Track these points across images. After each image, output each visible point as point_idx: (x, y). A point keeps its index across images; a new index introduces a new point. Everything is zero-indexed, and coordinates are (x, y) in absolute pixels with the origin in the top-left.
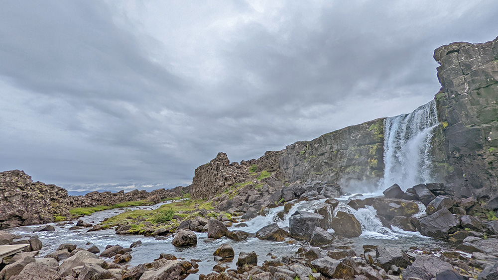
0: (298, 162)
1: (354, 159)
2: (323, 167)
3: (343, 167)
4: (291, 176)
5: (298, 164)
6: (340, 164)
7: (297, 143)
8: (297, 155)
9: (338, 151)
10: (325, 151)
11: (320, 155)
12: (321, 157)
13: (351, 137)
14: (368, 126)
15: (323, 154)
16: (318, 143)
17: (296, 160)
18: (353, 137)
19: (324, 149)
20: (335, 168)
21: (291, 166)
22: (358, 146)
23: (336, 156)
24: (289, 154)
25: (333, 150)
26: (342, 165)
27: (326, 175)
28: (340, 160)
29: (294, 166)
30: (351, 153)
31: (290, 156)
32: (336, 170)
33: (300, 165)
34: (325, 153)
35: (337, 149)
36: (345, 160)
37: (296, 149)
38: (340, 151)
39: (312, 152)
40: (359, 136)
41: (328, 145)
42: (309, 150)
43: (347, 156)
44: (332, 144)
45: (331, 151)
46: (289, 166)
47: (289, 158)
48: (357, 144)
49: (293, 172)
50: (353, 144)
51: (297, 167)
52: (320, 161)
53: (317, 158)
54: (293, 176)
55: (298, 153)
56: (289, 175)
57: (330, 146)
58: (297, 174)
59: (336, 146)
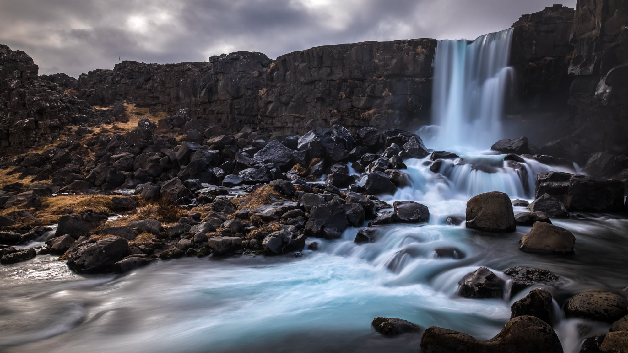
0: (242, 91)
1: (379, 98)
2: (309, 107)
3: (355, 109)
4: (224, 117)
5: (242, 97)
6: (350, 104)
7: (241, 53)
8: (240, 78)
9: (343, 80)
10: (316, 78)
11: (306, 84)
12: (306, 87)
13: (376, 61)
14: (411, 48)
16: (303, 62)
17: (238, 88)
18: (380, 61)
19: (315, 75)
20: (337, 109)
21: (223, 98)
22: (387, 77)
23: (339, 89)
24: (221, 73)
25: (334, 78)
26: (354, 105)
27: (317, 120)
28: (347, 96)
29: (231, 98)
30: (375, 86)
31: (221, 77)
32: (339, 112)
33: (248, 98)
34: (317, 81)
35: (342, 77)
36: (362, 98)
37: (241, 66)
38: (347, 81)
39: (285, 75)
40: (395, 61)
41: (324, 67)
42: (276, 72)
43: (368, 90)
44: (334, 67)
45: (330, 78)
46: (215, 98)
47: (217, 81)
48: (386, 73)
49: (229, 111)
50: (377, 73)
51: (238, 100)
52: (303, 94)
53: (299, 89)
54: (230, 117)
55: (244, 75)
56: (219, 116)
57: (329, 69)
58: (240, 114)
59: (341, 72)
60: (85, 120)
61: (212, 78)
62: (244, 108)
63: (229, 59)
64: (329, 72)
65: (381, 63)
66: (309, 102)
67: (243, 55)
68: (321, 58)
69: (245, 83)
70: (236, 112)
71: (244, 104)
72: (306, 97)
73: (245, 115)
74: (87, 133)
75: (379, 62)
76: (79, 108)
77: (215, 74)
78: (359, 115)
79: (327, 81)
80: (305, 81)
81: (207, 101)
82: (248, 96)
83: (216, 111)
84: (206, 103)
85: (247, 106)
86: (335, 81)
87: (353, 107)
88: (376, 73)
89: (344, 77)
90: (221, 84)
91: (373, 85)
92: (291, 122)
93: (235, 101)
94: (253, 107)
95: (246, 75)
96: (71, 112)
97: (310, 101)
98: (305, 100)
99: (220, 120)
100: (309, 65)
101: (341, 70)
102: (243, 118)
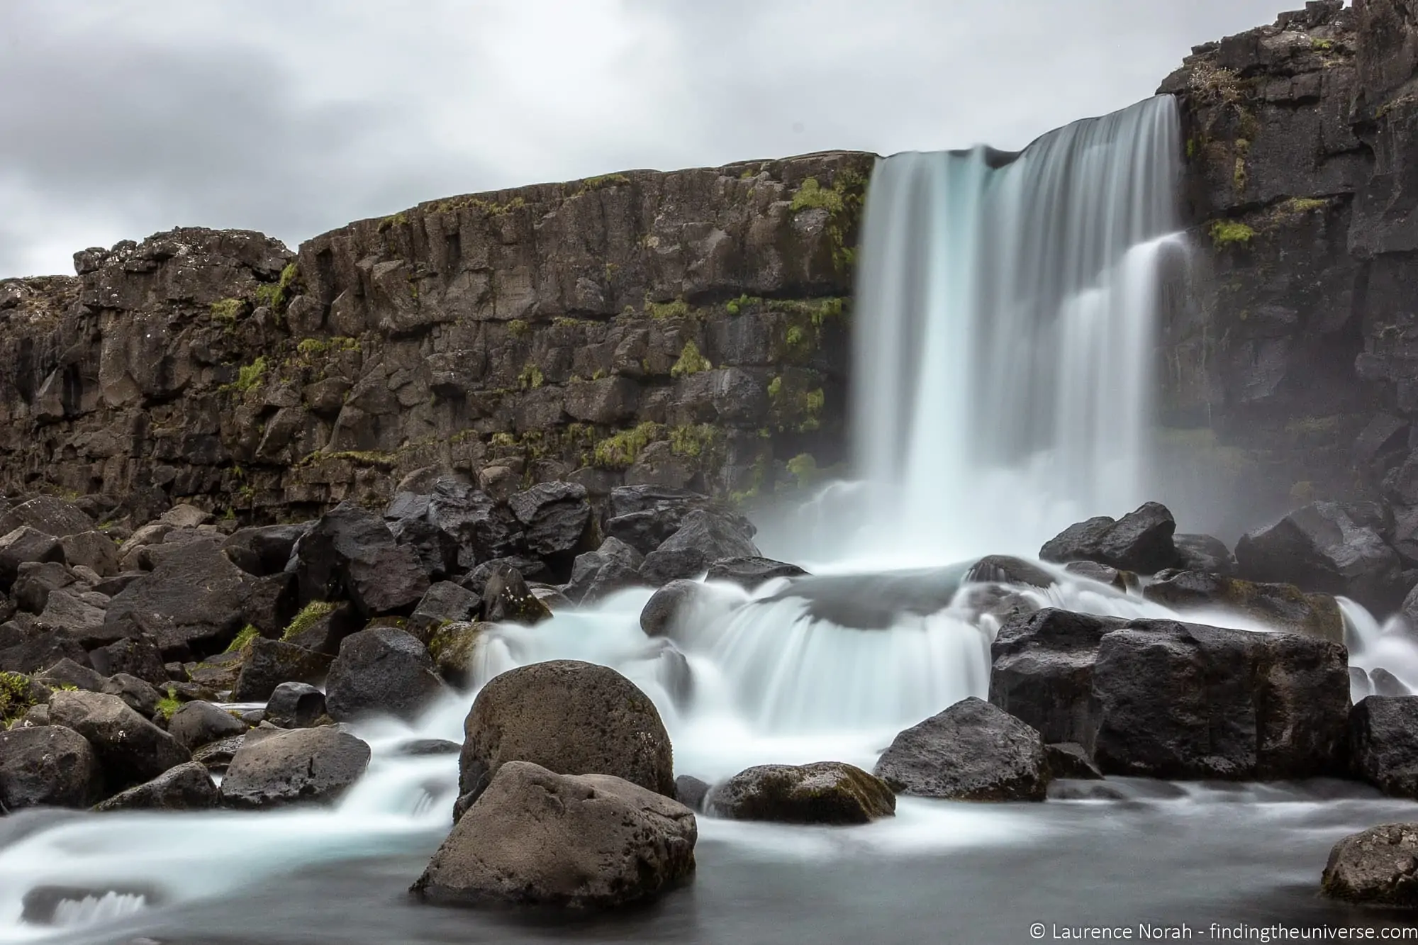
0: (181, 373)
2: (412, 423)
4: (110, 472)
5: (178, 393)
7: (183, 234)
8: (175, 327)
9: (540, 318)
10: (437, 314)
11: (399, 336)
12: (399, 349)
13: (653, 242)
14: (779, 187)
15: (421, 332)
16: (388, 256)
17: (168, 362)
19: (432, 301)
20: (512, 430)
21: (114, 401)
22: (695, 299)
23: (519, 353)
24: (111, 309)
25: (502, 311)
26: (572, 412)
27: (436, 472)
28: (549, 377)
29: (139, 402)
30: (647, 334)
31: (108, 324)
32: (518, 438)
33: (199, 397)
34: (438, 324)
35: (532, 305)
36: (600, 381)
37: (178, 279)
38: (551, 323)
39: (327, 309)
40: (718, 236)
41: (466, 274)
42: (298, 297)
44: (502, 271)
45: (487, 313)
46: (88, 403)
47: (98, 338)
48: (687, 286)
49: (128, 447)
50: (658, 287)
51: (167, 408)
52: (389, 376)
53: (373, 357)
54: (132, 470)
55: (188, 313)
56: (95, 467)
57: (481, 280)
58: (166, 460)
59: (529, 289)
61: (81, 329)
62: (184, 436)
63: (140, 259)
64: (481, 290)
65: (669, 250)
66: (410, 408)
67: (187, 243)
68: (454, 239)
69: (192, 344)
70: (157, 452)
71: (186, 419)
72: (398, 388)
73: (186, 461)
75: (661, 245)
77: (90, 316)
78: (589, 448)
79: (478, 322)
80: (393, 326)
81: (59, 411)
82: (202, 390)
83: (85, 451)
84: (55, 421)
85: (197, 430)
86: (505, 321)
87: (567, 418)
88: (652, 289)
89: (536, 306)
90: (107, 349)
91: (640, 331)
92: (340, 484)
93: (154, 411)
94: (217, 433)
95: (195, 315)
97: (417, 401)
98: (397, 399)
99: (97, 483)
100: (411, 266)
101: (528, 281)
102: (179, 472)
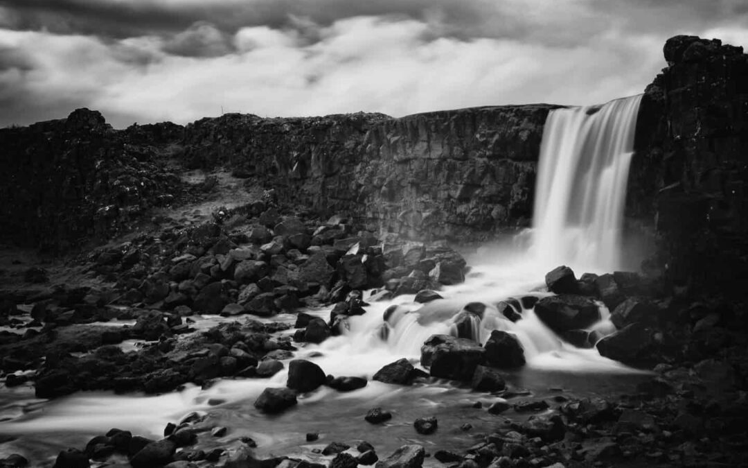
0: (336, 167)
1: (479, 186)
2: (405, 193)
3: (452, 200)
4: (315, 201)
5: (335, 174)
6: (447, 192)
7: (337, 117)
8: (333, 151)
9: (443, 159)
10: (411, 156)
11: (400, 163)
12: (400, 167)
13: (478, 136)
14: (516, 120)
16: (396, 134)
17: (332, 163)
18: (482, 136)
19: (409, 151)
21: (315, 175)
22: (489, 157)
23: (437, 171)
24: (312, 143)
25: (432, 156)
27: (411, 211)
28: (445, 181)
29: (324, 175)
30: (474, 170)
31: (313, 148)
32: (435, 201)
33: (342, 176)
34: (412, 159)
35: (441, 154)
36: (459, 185)
37: (333, 134)
38: (447, 161)
39: (378, 150)
40: (496, 137)
41: (421, 142)
42: (370, 145)
43: (465, 176)
44: (432, 142)
45: (427, 156)
46: (309, 173)
47: (310, 152)
48: (487, 153)
49: (320, 192)
50: (479, 152)
51: (332, 178)
52: (397, 176)
53: (392, 169)
54: (322, 200)
55: (337, 146)
56: (310, 198)
57: (426, 145)
58: (332, 197)
59: (441, 148)
60: (170, 201)
61: (305, 147)
62: (337, 189)
64: (426, 148)
65: (482, 140)
66: (404, 188)
67: (336, 120)
68: (416, 129)
69: (339, 157)
70: (329, 195)
71: (338, 183)
72: (400, 181)
73: (337, 198)
74: (165, 222)
75: (480, 137)
76: (165, 185)
77: (307, 144)
78: (455, 208)
79: (425, 159)
80: (398, 159)
81: (299, 177)
82: (342, 173)
83: (307, 192)
84: (299, 180)
85: (341, 187)
86: (433, 159)
87: (450, 197)
89: (443, 155)
90: (313, 156)
91: (471, 169)
93: (328, 179)
94: (347, 189)
96: (157, 191)
97: (405, 185)
98: (399, 184)
99: (311, 204)
100: (402, 138)
101: (441, 145)
102: (336, 202)
